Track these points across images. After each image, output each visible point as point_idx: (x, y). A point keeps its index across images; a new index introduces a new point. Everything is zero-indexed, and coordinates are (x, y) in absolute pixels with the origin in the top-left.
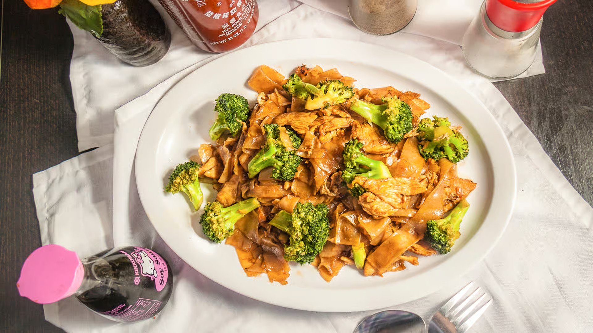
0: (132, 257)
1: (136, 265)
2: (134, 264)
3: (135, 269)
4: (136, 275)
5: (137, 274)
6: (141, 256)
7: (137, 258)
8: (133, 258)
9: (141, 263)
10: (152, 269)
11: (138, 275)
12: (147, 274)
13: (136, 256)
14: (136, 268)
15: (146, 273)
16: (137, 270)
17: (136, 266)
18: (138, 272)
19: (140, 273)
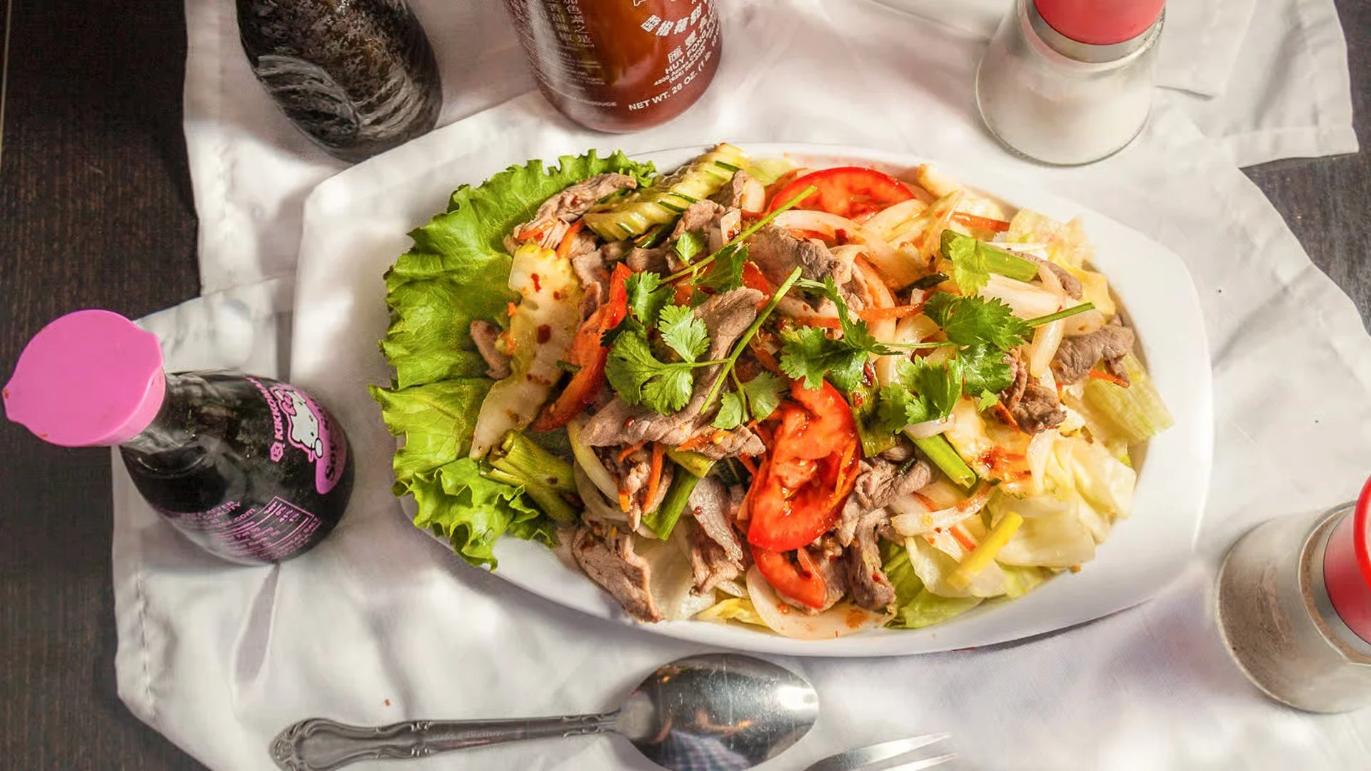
0: (272, 395)
1: (279, 414)
2: (275, 412)
3: (275, 423)
4: (276, 437)
5: (279, 436)
6: (292, 400)
7: (282, 402)
8: (275, 399)
9: (290, 415)
10: (312, 434)
11: (281, 438)
12: (301, 442)
13: (281, 397)
14: (278, 423)
15: (298, 440)
16: (281, 428)
17: (280, 419)
18: (281, 432)
19: (285, 435)
